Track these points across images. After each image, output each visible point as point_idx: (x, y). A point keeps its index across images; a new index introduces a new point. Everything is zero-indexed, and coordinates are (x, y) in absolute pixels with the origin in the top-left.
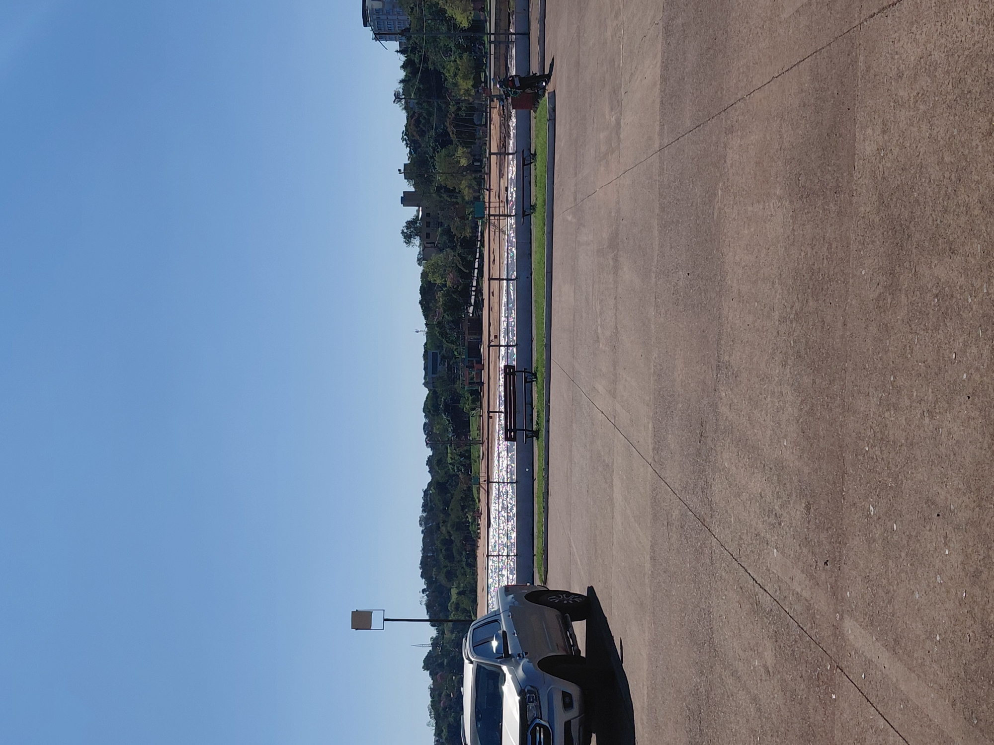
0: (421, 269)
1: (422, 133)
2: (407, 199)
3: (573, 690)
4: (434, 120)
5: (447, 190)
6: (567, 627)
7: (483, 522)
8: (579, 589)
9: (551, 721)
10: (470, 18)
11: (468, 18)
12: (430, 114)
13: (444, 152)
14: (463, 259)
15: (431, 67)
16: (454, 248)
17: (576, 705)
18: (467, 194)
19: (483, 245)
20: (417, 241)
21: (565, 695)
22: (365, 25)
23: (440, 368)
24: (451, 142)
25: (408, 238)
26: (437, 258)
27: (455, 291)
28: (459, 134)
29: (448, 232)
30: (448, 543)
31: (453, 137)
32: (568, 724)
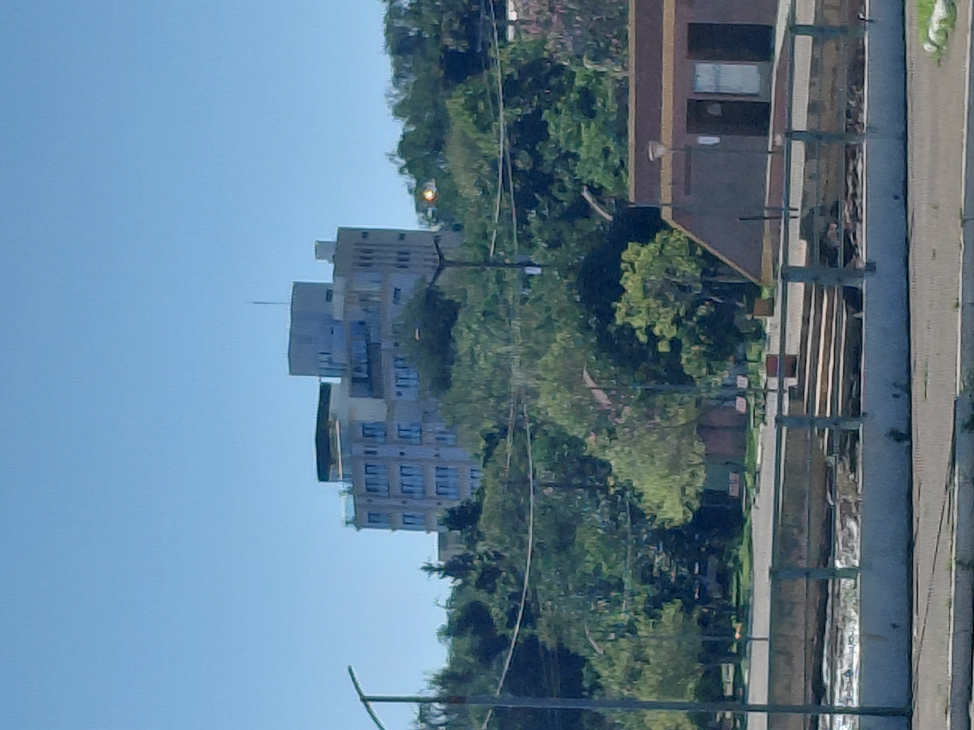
10: (688, 490)
11: (683, 490)
15: (546, 638)
22: (323, 474)
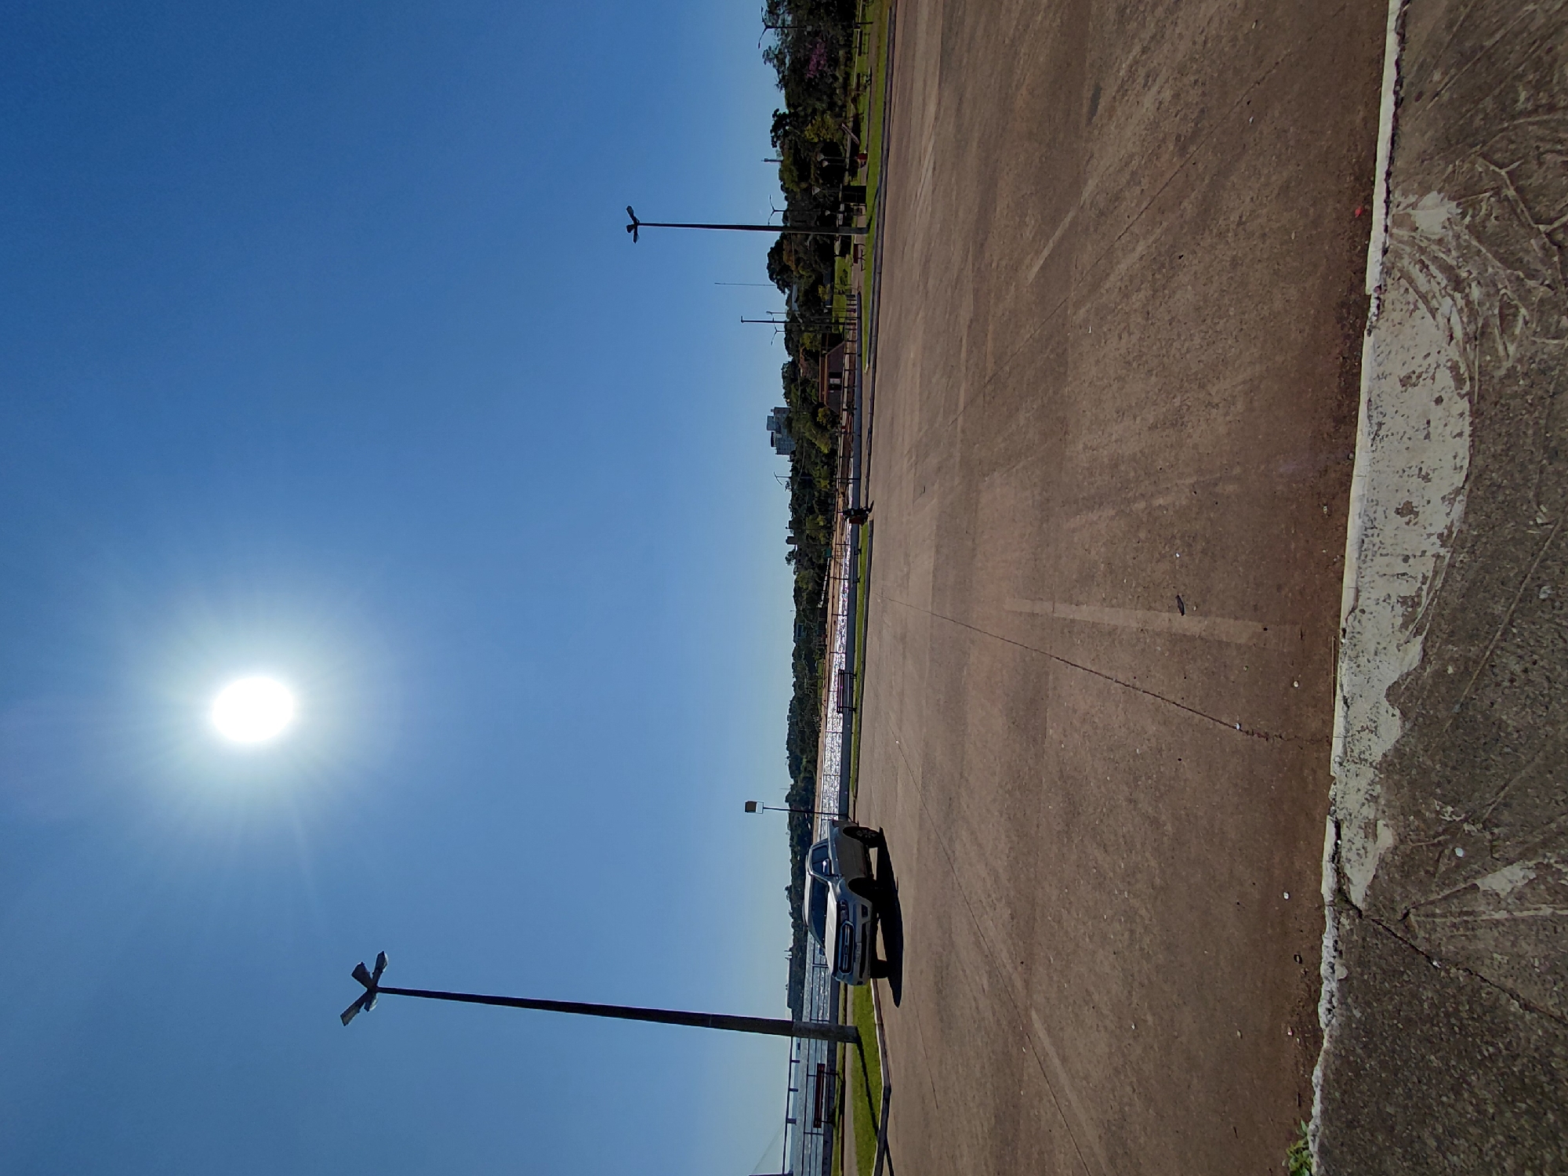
0: (795, 577)
1: (800, 506)
2: (789, 541)
3: (868, 904)
4: (807, 498)
5: (811, 538)
6: (867, 852)
7: (823, 723)
8: (874, 828)
9: (854, 922)
12: (805, 496)
13: (811, 517)
14: (819, 575)
15: (806, 471)
16: (813, 569)
17: (869, 913)
18: (823, 541)
19: (830, 569)
20: (793, 562)
21: (864, 908)
22: (772, 446)
23: (803, 634)
24: (814, 512)
25: (788, 560)
26: (803, 573)
27: (814, 593)
28: (820, 510)
29: (810, 560)
30: (802, 732)
31: (817, 511)
32: (864, 926)
